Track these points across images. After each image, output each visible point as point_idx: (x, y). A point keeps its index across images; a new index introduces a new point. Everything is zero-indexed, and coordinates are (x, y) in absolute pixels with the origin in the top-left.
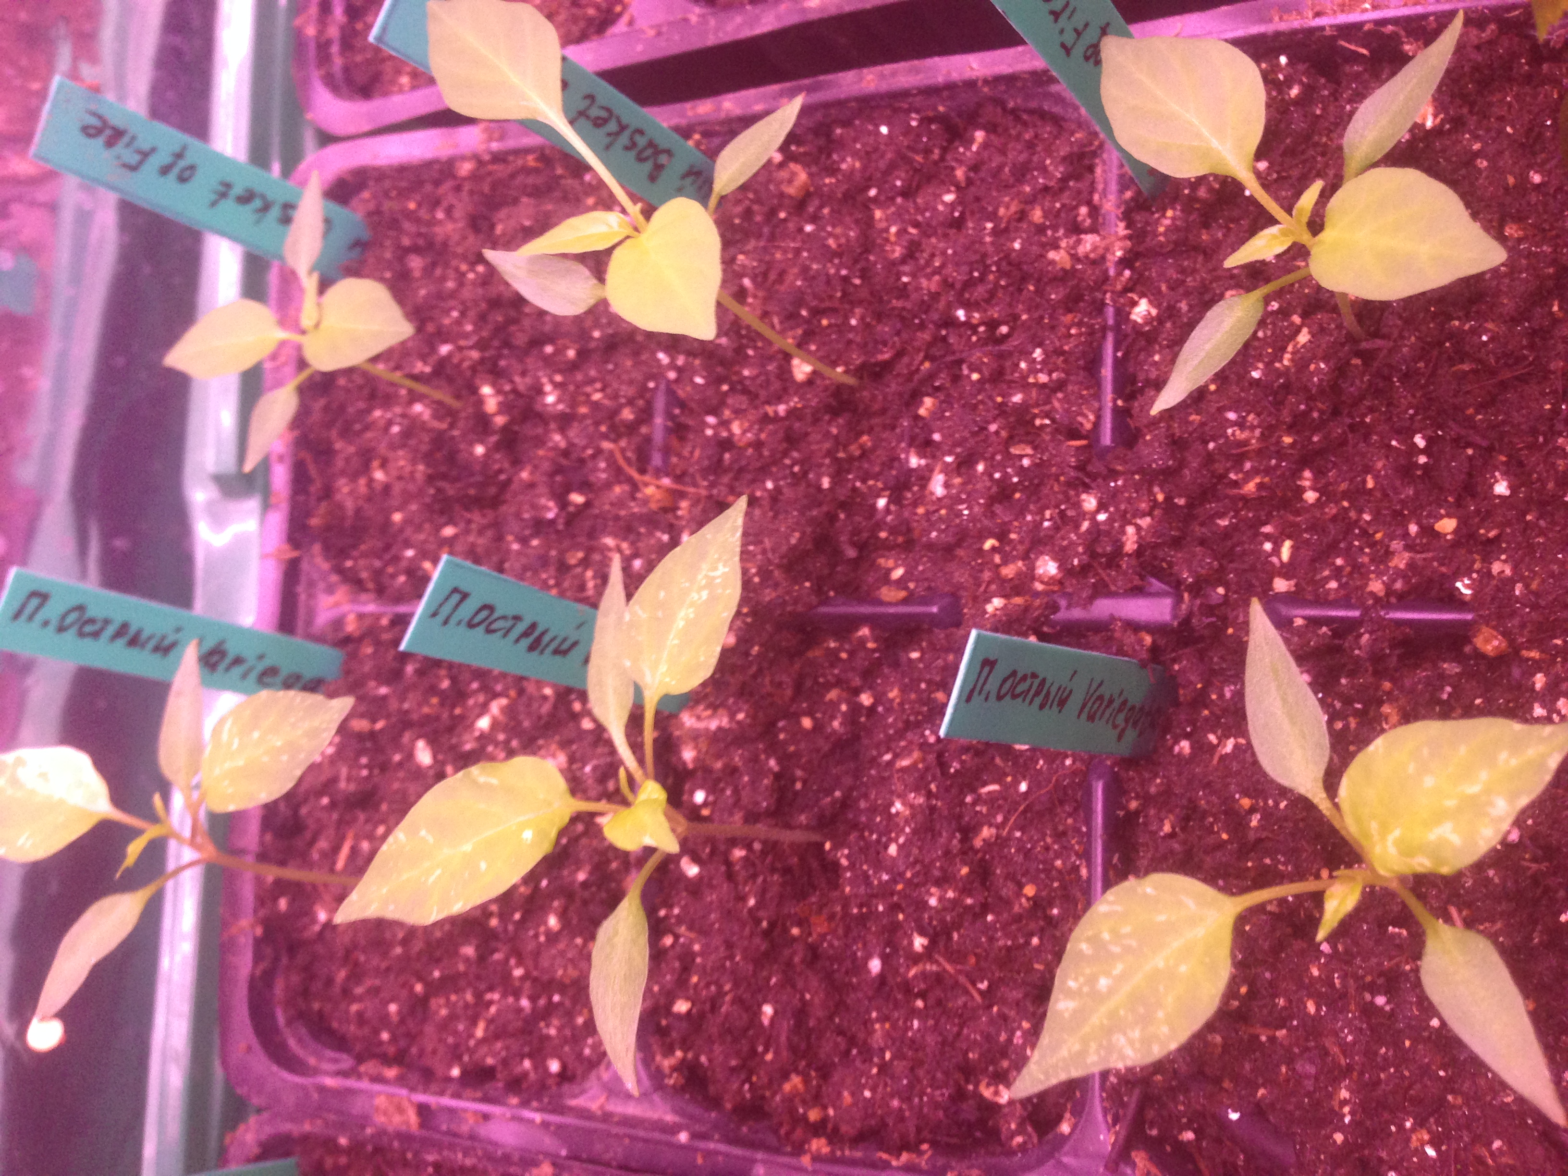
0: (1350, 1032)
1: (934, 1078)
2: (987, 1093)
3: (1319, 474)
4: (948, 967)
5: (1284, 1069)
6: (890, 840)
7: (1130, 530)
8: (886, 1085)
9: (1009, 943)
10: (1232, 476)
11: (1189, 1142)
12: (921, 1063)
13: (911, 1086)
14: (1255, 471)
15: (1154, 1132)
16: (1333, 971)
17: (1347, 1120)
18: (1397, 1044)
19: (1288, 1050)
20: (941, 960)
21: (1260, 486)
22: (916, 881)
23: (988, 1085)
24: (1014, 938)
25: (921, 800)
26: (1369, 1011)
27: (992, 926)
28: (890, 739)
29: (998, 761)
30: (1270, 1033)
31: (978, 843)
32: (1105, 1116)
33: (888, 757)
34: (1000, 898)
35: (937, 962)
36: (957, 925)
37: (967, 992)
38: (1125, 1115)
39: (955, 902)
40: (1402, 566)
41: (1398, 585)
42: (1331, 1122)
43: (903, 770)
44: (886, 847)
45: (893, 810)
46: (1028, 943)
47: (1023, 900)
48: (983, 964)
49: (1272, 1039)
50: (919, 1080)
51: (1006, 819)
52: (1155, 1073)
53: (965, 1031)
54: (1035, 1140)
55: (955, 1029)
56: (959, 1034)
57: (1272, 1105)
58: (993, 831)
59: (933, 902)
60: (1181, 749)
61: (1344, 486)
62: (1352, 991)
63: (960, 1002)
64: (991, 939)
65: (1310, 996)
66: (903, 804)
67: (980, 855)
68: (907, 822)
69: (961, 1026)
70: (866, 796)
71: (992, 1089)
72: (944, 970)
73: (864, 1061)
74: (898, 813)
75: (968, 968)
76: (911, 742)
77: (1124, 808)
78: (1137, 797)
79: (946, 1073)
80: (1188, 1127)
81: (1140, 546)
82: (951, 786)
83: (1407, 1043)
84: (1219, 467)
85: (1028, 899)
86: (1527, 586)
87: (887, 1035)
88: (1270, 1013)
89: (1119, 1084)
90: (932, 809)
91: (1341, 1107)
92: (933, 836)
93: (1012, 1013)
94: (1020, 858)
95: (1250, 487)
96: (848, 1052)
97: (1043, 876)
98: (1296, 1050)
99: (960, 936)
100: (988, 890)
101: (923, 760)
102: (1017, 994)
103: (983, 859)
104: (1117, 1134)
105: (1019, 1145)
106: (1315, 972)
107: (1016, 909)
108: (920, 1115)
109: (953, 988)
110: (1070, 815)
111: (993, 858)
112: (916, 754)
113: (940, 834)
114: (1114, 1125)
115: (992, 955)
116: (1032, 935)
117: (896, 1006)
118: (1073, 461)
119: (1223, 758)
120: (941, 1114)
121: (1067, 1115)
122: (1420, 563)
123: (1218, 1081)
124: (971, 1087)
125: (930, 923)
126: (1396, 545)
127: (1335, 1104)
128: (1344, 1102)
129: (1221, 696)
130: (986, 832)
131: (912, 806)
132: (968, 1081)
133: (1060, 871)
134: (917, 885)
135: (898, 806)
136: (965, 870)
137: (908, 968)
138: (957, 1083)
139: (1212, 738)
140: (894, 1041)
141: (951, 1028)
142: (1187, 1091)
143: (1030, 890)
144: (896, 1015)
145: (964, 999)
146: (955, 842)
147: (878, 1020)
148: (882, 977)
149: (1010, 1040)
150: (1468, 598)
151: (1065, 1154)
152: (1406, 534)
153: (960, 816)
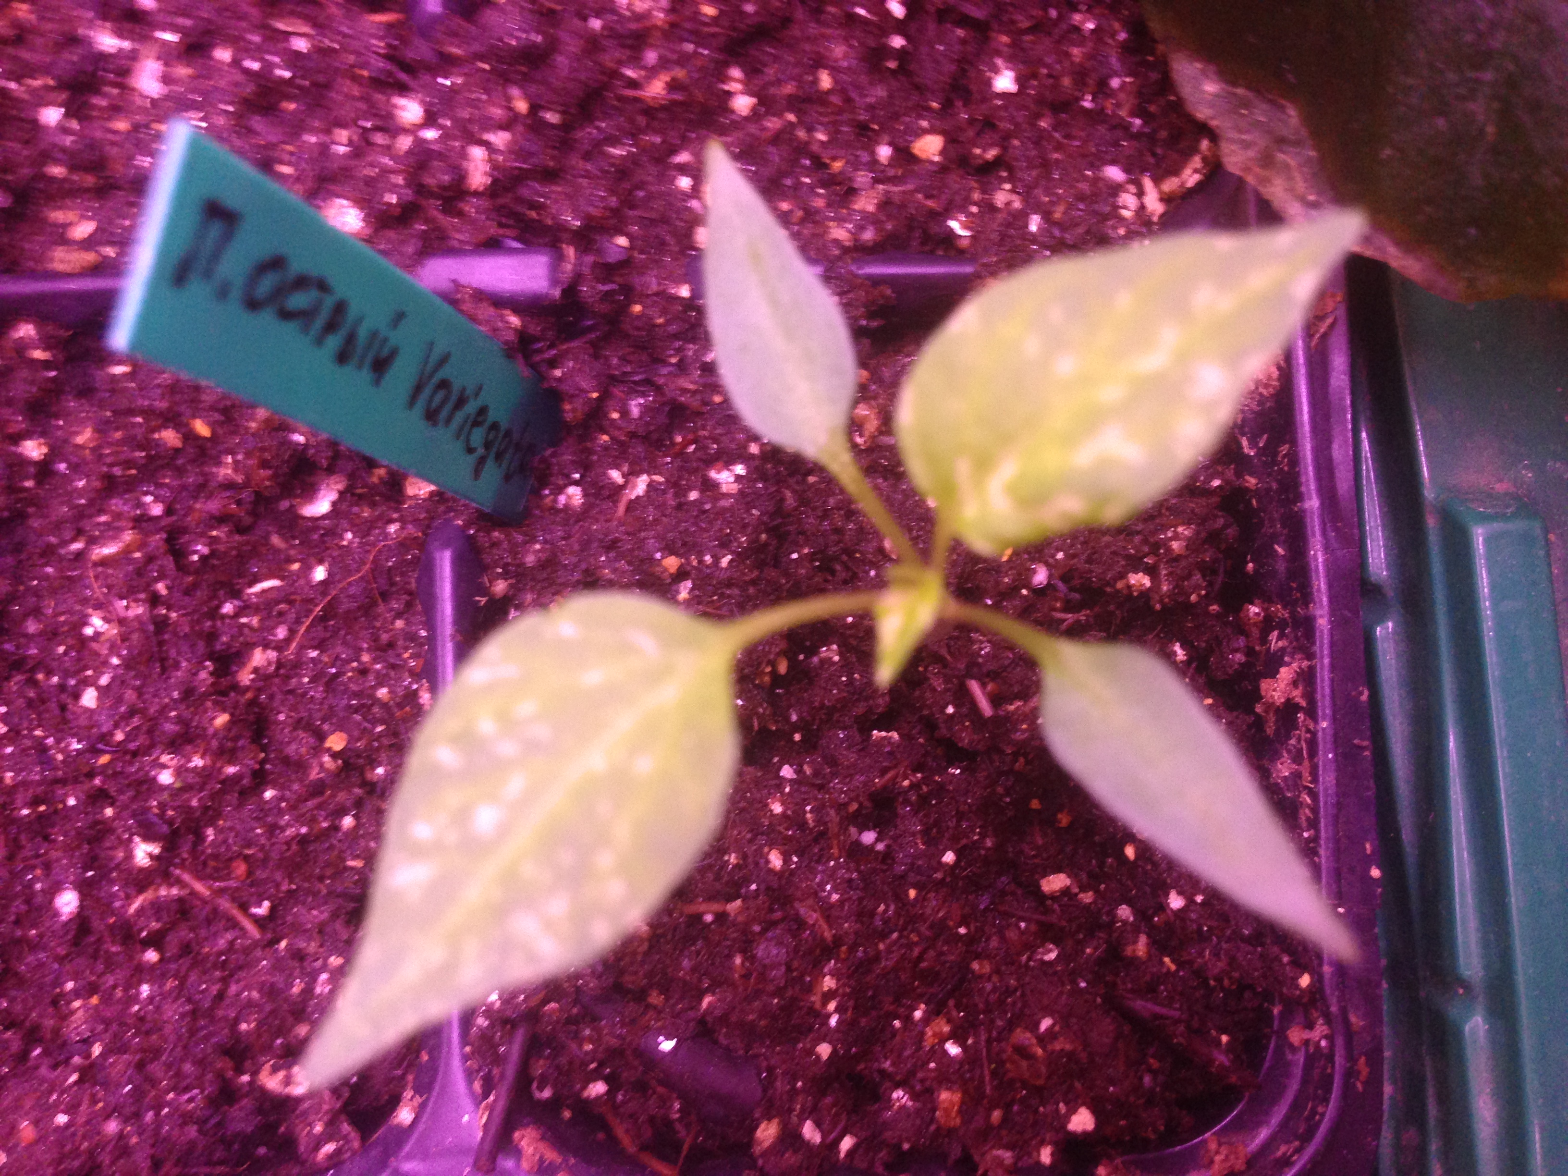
0: (835, 889)
1: (178, 1074)
2: (272, 1082)
3: (752, 72)
4: (199, 887)
5: (738, 960)
6: (86, 683)
7: (477, 153)
8: (94, 1101)
9: (304, 830)
10: (630, 73)
11: (598, 1098)
12: (157, 1053)
13: (138, 1094)
14: (664, 64)
15: (547, 1094)
16: (805, 802)
17: (833, 1021)
18: (900, 897)
19: (745, 930)
20: (187, 877)
21: (673, 86)
22: (132, 746)
23: (275, 1070)
24: (312, 821)
25: (139, 610)
26: (856, 851)
27: (274, 807)
28: (81, 514)
29: (276, 540)
30: (716, 907)
31: (246, 677)
32: (470, 1082)
33: (77, 546)
34: (286, 761)
35: (179, 882)
36: (210, 814)
37: (233, 924)
38: (502, 1076)
39: (205, 775)
40: (871, 208)
41: (868, 235)
42: (811, 1029)
43: (104, 562)
44: (77, 696)
45: (89, 631)
46: (336, 828)
47: (326, 759)
48: (260, 874)
49: (721, 917)
50: (154, 1082)
51: (292, 632)
52: (545, 1001)
53: (233, 989)
54: (356, 1144)
55: (215, 989)
56: (220, 996)
57: (723, 1019)
58: (272, 655)
59: (166, 778)
60: (569, 497)
61: (789, 89)
62: (834, 828)
63: (222, 943)
64: (273, 829)
65: (772, 845)
66: (106, 620)
67: (249, 695)
68: (114, 649)
69: (225, 981)
70: (36, 612)
71: (281, 1074)
72: (193, 893)
73: (54, 1067)
74: (97, 634)
75: (233, 884)
76: (118, 516)
77: (484, 591)
78: (505, 576)
79: (201, 1063)
80: (595, 1076)
81: (495, 181)
82: (195, 586)
83: (912, 893)
84: (608, 60)
85: (335, 755)
86: (1047, 216)
87: (96, 1016)
88: (718, 878)
89: (492, 1025)
90: (161, 624)
91: (825, 1004)
92: (164, 669)
93: (312, 947)
94: (317, 693)
95: (656, 88)
96: (24, 1055)
97: (357, 717)
98: (757, 928)
99: (219, 831)
100: (263, 748)
101: (141, 546)
102: (319, 915)
103: (253, 702)
104: (491, 1108)
105: (330, 1157)
106: (777, 808)
107: (314, 774)
108: (157, 1140)
109: (209, 922)
110: (399, 615)
111: (271, 697)
112: (128, 536)
113: (177, 666)
114: (486, 1096)
115: (275, 855)
116: (342, 812)
117: (110, 965)
118: (380, 45)
119: (632, 505)
120: (192, 1131)
121: (408, 1094)
122: (897, 199)
123: (640, 996)
124: (246, 1078)
125: (162, 815)
126: (862, 178)
127: (815, 999)
128: (829, 996)
129: (625, 413)
130: (259, 657)
131: (122, 622)
132: (240, 1071)
133: (384, 705)
134: (135, 754)
135: (97, 623)
136: (222, 719)
137: (129, 899)
138: (220, 1075)
139: (616, 475)
140: (107, 1023)
141: (208, 988)
142: (595, 1019)
143: (336, 742)
144: (110, 980)
145: (229, 936)
146: (203, 675)
147: (76, 994)
148: (81, 920)
149: (308, 991)
150: (965, 243)
151: (409, 1157)
152: (874, 162)
153: (212, 636)
